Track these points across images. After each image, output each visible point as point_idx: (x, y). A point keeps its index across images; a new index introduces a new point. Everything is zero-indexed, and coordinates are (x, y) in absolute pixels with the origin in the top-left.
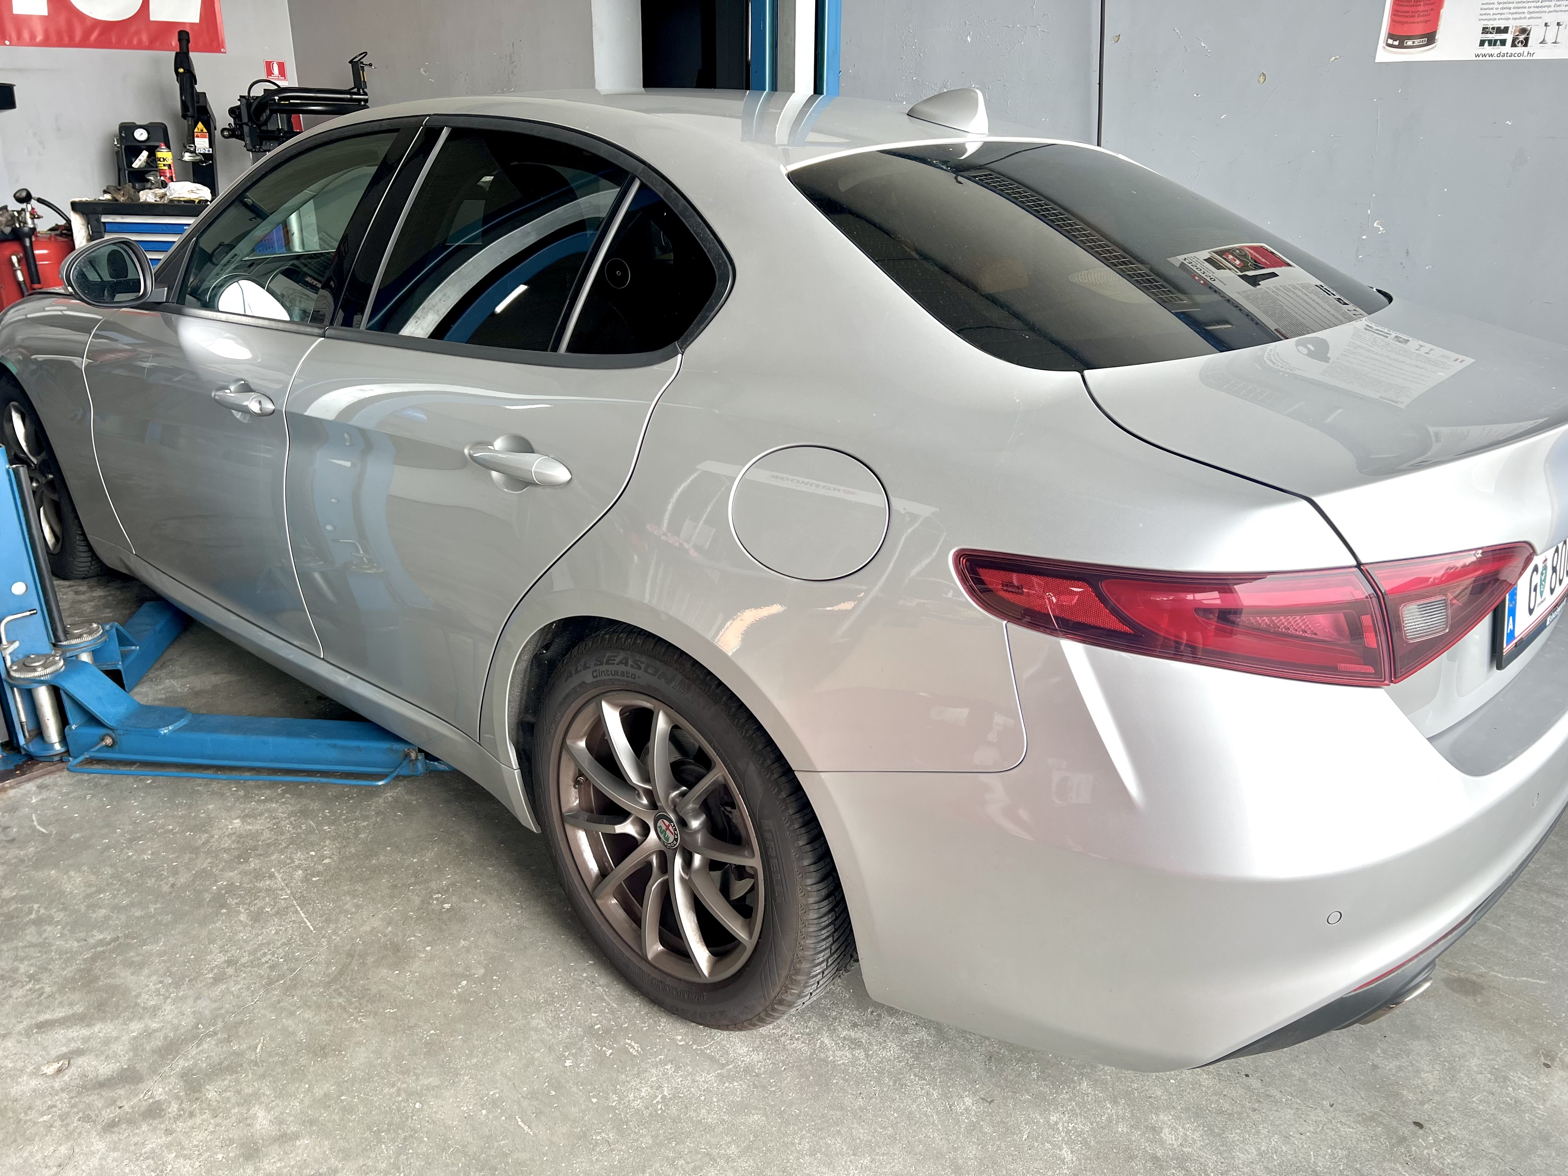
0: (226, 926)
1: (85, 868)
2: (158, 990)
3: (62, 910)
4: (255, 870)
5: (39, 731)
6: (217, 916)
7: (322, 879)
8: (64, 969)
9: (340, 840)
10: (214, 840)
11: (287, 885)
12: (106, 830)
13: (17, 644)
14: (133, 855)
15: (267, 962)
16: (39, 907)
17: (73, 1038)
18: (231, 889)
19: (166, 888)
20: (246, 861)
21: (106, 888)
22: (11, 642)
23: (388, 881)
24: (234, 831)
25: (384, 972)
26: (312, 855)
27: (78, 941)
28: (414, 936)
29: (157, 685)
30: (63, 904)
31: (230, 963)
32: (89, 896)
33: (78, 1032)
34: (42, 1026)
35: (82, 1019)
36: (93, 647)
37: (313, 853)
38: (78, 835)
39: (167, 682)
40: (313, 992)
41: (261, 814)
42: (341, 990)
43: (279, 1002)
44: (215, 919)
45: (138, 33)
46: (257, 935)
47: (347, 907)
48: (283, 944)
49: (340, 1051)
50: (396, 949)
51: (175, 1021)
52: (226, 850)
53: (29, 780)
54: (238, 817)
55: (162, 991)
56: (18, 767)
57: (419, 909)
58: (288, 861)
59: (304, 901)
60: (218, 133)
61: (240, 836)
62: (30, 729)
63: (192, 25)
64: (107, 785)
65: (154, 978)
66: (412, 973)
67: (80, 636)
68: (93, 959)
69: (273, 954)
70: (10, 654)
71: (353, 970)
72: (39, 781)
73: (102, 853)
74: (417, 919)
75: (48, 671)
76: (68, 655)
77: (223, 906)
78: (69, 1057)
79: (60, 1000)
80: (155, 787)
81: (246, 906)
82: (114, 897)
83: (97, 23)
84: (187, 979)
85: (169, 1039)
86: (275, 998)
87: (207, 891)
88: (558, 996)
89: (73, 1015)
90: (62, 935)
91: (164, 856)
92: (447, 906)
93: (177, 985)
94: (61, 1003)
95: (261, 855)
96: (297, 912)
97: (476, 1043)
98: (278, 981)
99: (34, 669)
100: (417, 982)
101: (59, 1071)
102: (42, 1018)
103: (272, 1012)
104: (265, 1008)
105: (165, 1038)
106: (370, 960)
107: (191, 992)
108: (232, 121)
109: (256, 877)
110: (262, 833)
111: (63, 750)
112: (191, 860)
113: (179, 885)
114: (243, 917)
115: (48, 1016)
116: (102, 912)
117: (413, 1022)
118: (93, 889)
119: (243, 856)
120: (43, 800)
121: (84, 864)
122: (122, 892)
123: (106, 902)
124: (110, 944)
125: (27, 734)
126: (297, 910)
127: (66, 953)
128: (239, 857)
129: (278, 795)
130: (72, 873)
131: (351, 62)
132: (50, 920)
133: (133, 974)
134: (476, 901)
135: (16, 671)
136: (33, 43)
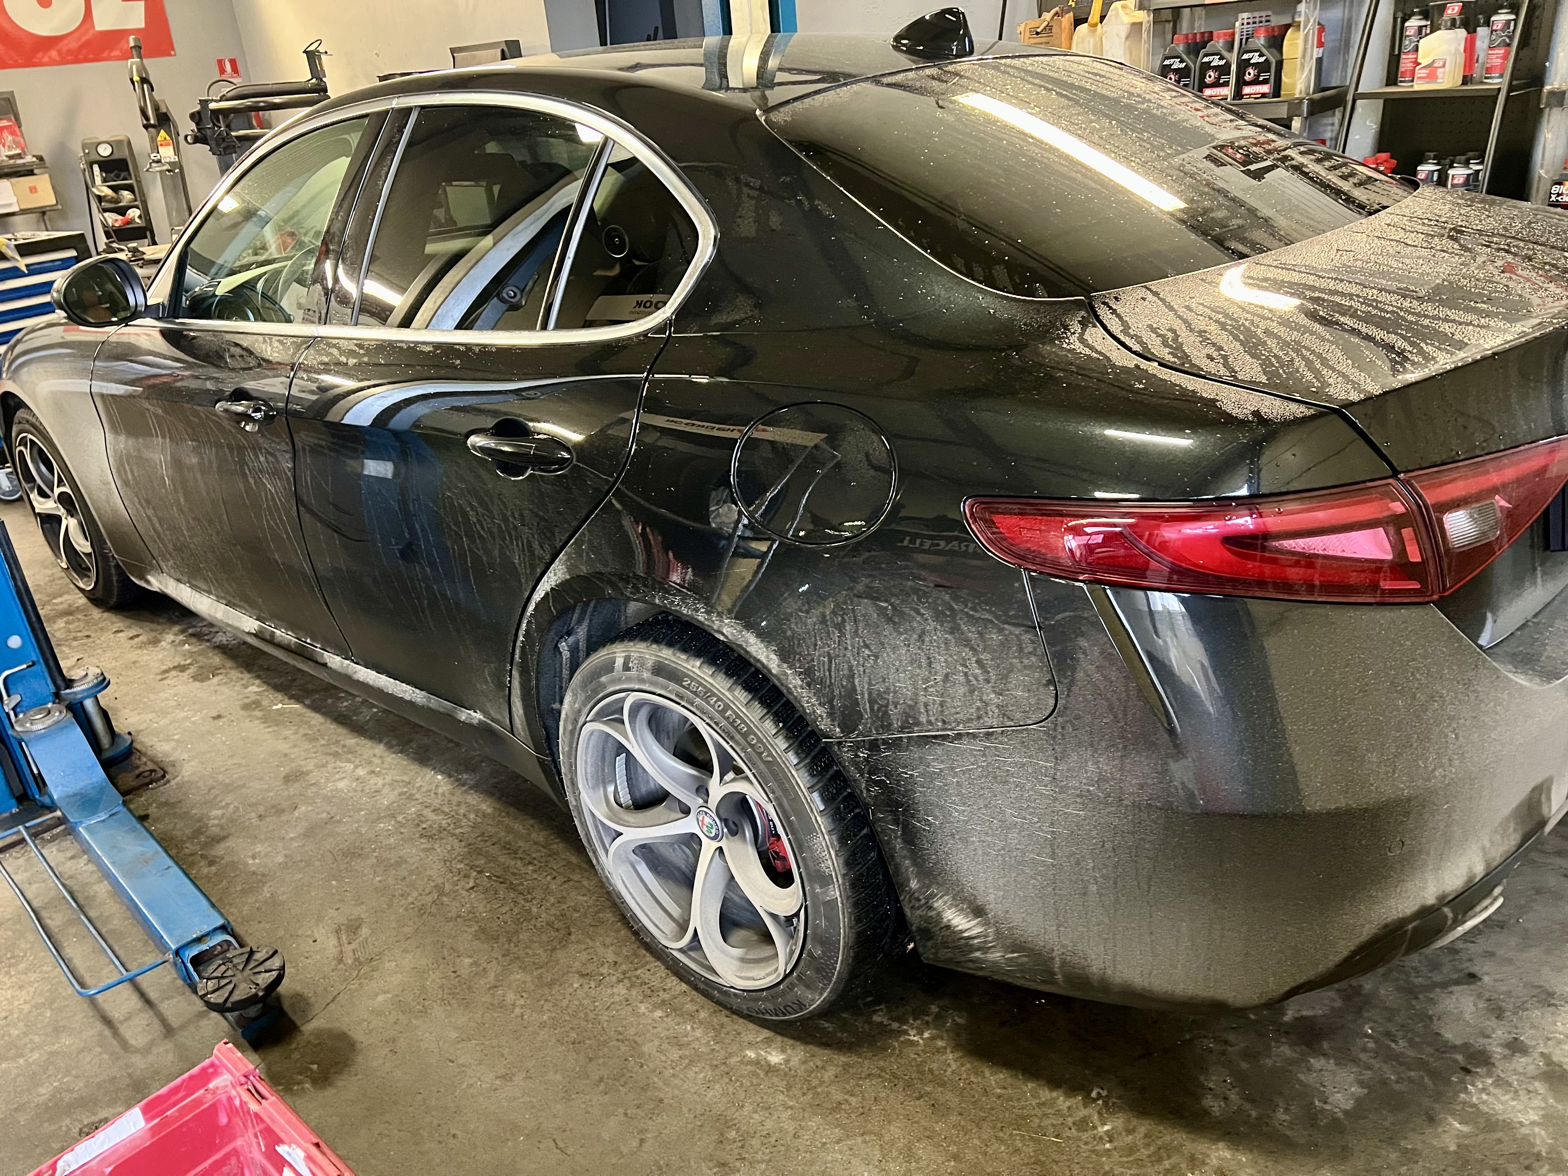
13: (18, 698)
22: (11, 697)
60: (181, 139)
70: (14, 709)
108: (193, 126)
131: (305, 52)
135: (20, 726)
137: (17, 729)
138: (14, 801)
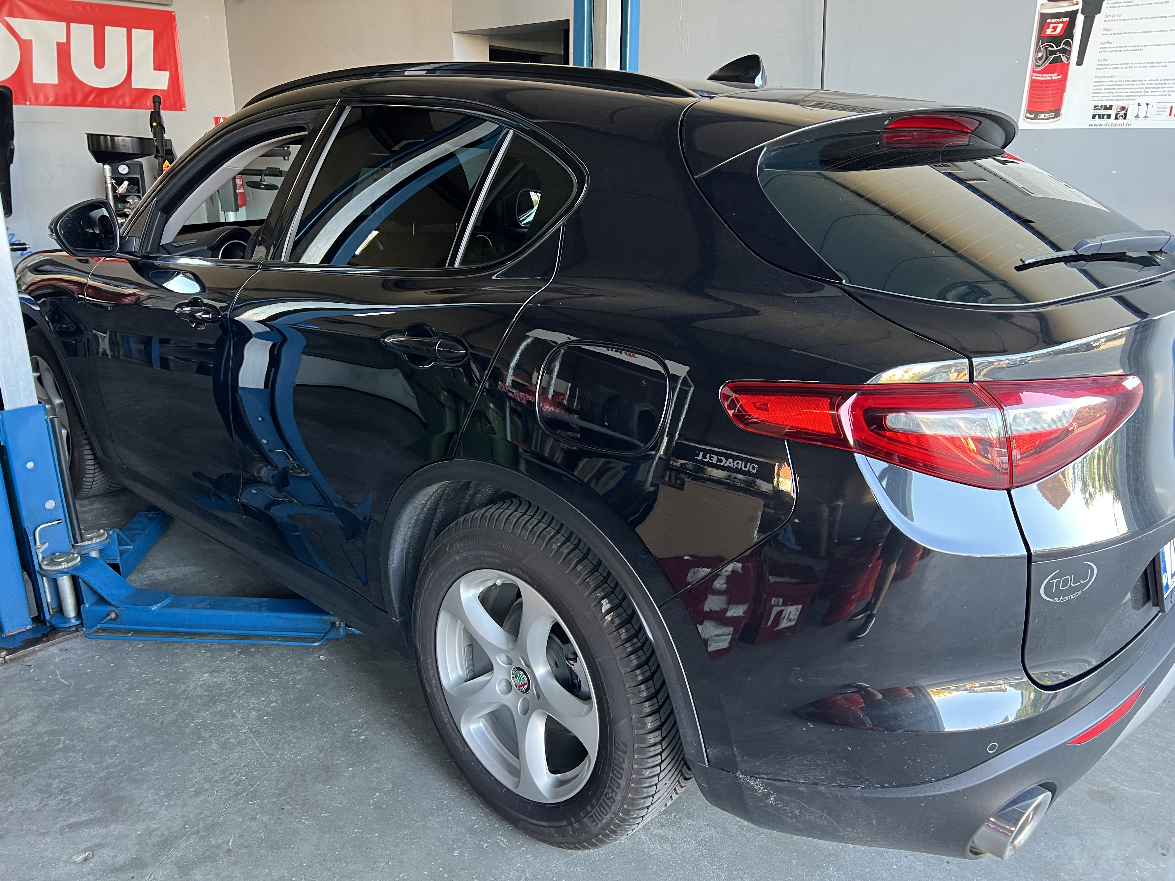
0: (202, 753)
1: (97, 710)
2: (155, 800)
3: (81, 741)
4: (221, 711)
5: (60, 610)
6: (195, 746)
7: (271, 718)
8: (85, 785)
9: (282, 689)
10: (190, 689)
11: (245, 722)
12: (110, 682)
13: (47, 545)
14: (131, 701)
15: (233, 779)
16: (65, 739)
17: (95, 835)
18: (204, 725)
19: (156, 725)
20: (215, 704)
21: (113, 724)
22: (43, 543)
23: (319, 720)
24: (204, 682)
25: (319, 786)
26: (262, 701)
27: (95, 764)
28: (340, 760)
29: (143, 574)
30: (82, 736)
31: (207, 780)
32: (101, 730)
33: (98, 831)
34: (73, 827)
35: (100, 821)
36: (100, 547)
37: (263, 699)
38: (91, 686)
39: (151, 572)
40: (268, 801)
41: (223, 670)
42: (288, 800)
43: (243, 809)
44: (194, 748)
45: (122, 96)
46: (225, 759)
47: (290, 738)
48: (245, 766)
49: (290, 845)
50: (327, 769)
51: (169, 823)
52: (200, 697)
53: (53, 645)
54: (208, 672)
55: (158, 801)
56: (45, 635)
57: (342, 740)
58: (245, 705)
59: (258, 734)
61: (209, 686)
62: (53, 607)
63: (162, 91)
64: (109, 648)
65: (152, 791)
66: (340, 787)
67: (91, 539)
68: (107, 778)
69: (238, 773)
70: (42, 552)
71: (296, 785)
72: (60, 645)
73: (109, 699)
74: (341, 747)
75: (70, 565)
76: (83, 552)
77: (199, 738)
78: (93, 849)
79: (84, 807)
80: (147, 650)
81: (216, 738)
82: (120, 731)
83: (94, 89)
84: (176, 792)
85: (165, 836)
86: (241, 806)
87: (187, 727)
88: (447, 804)
89: (95, 818)
90: (83, 759)
91: (154, 701)
92: (362, 738)
93: (169, 796)
94: (84, 809)
95: (225, 700)
96: (253, 742)
97: (388, 838)
98: (242, 793)
99: (60, 563)
100: (344, 794)
101: (86, 860)
102: (71, 821)
103: (239, 816)
104: (234, 813)
105: (162, 835)
106: (308, 777)
107: (178, 802)
109: (222, 717)
110: (225, 684)
111: (78, 622)
112: (174, 704)
113: (166, 723)
114: (214, 746)
115: (75, 820)
116: (111, 743)
117: (342, 824)
118: (104, 726)
119: (213, 700)
120: (63, 659)
121: (95, 708)
122: (124, 728)
123: (114, 735)
124: (118, 766)
125: (51, 611)
126: (253, 741)
127: (87, 773)
128: (210, 701)
129: (236, 655)
130: (88, 714)
132: (72, 749)
133: (136, 788)
134: (383, 734)
135: (46, 565)
136: (46, 104)
137: (44, 567)
138: (30, 620)
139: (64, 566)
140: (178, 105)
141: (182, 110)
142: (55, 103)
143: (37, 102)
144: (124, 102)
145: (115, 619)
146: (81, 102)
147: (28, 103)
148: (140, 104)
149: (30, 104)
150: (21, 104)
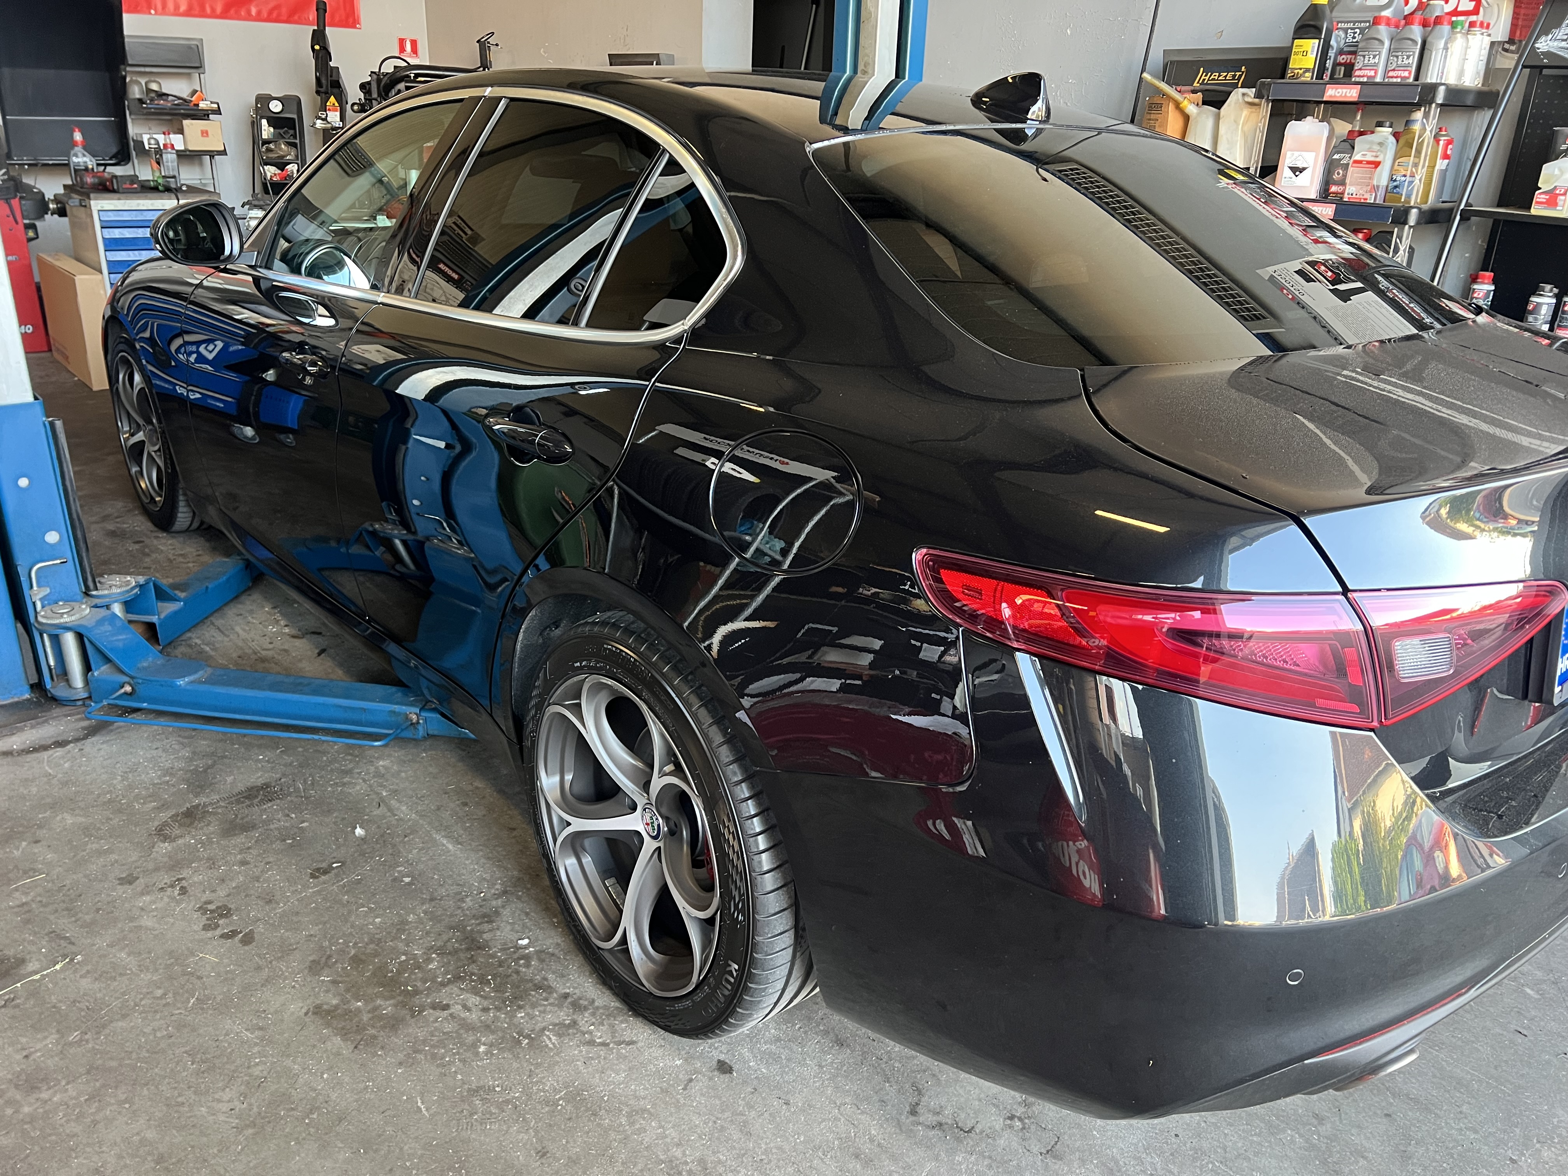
4: (235, 826)
5: (64, 673)
13: (47, 589)
22: (41, 588)
30: (49, 844)
36: (124, 600)
45: (277, 6)
56: (41, 709)
60: (348, 107)
61: (230, 792)
62: (57, 673)
67: (110, 587)
70: (41, 599)
72: (58, 721)
75: (75, 618)
95: (244, 812)
99: (61, 616)
108: (362, 95)
109: (234, 834)
111: (86, 695)
119: (227, 812)
125: (53, 674)
131: (478, 41)
135: (43, 617)
136: (176, 13)
137: (40, 619)
138: (27, 688)
139: (66, 619)
140: (351, 20)
141: (355, 27)
142: (188, 13)
143: (164, 11)
144: (279, 15)
145: (131, 694)
146: (221, 13)
147: (153, 12)
148: (299, 18)
149: (156, 13)
150: (144, 13)
